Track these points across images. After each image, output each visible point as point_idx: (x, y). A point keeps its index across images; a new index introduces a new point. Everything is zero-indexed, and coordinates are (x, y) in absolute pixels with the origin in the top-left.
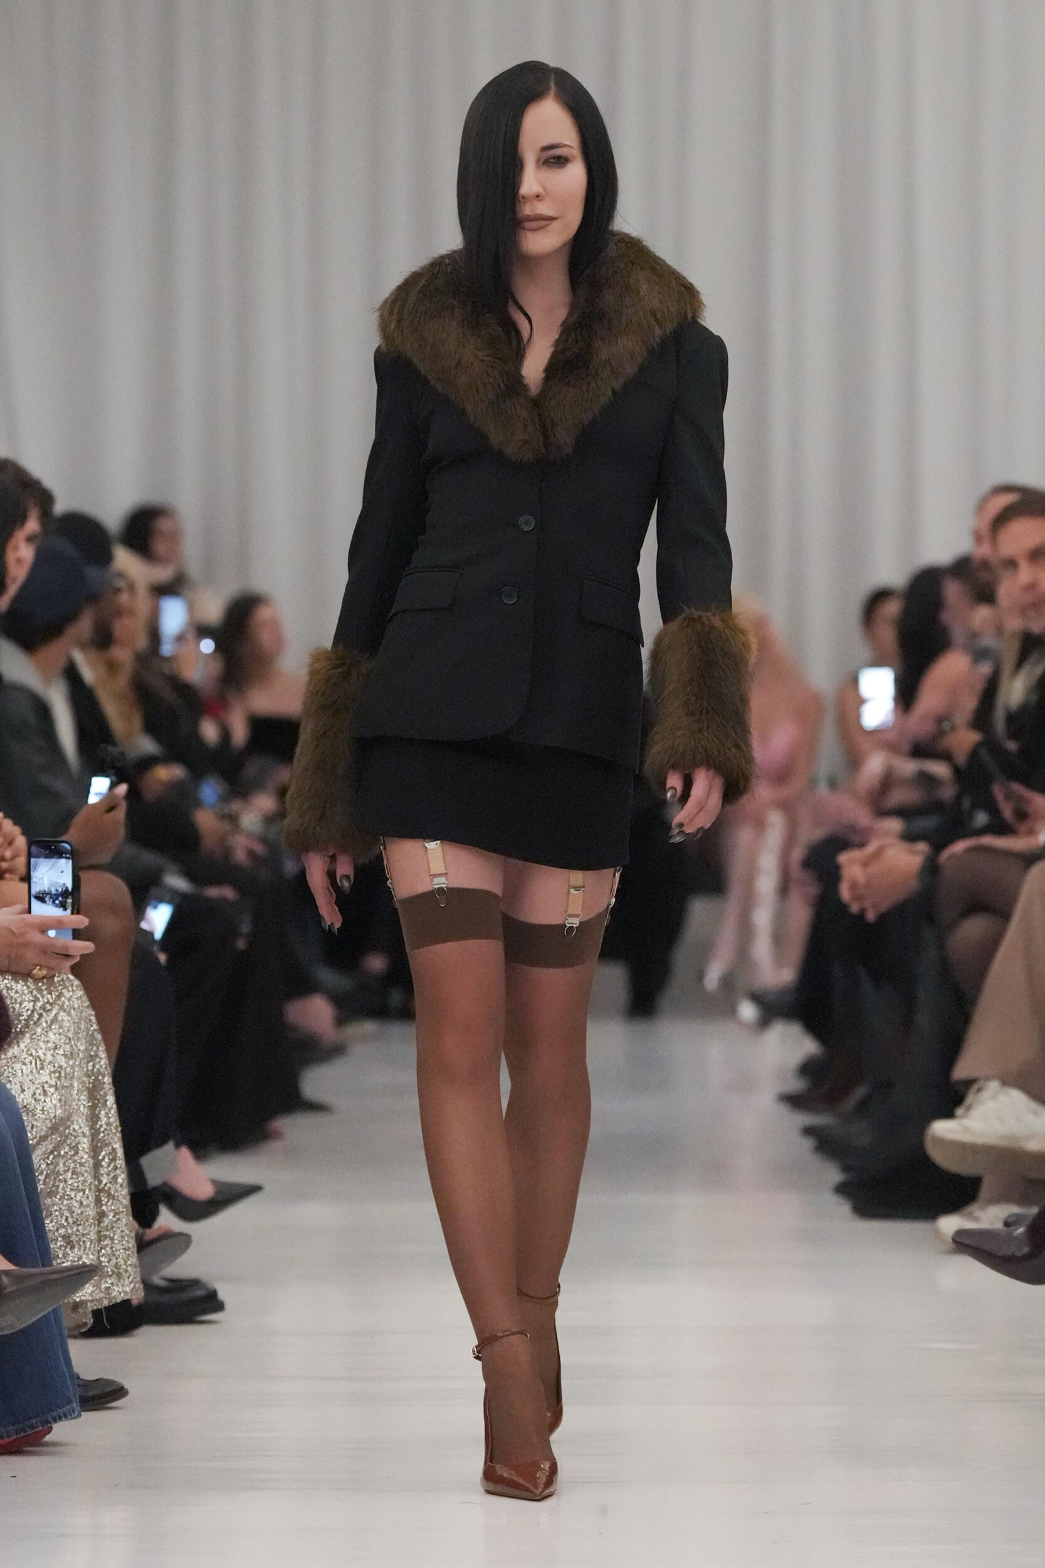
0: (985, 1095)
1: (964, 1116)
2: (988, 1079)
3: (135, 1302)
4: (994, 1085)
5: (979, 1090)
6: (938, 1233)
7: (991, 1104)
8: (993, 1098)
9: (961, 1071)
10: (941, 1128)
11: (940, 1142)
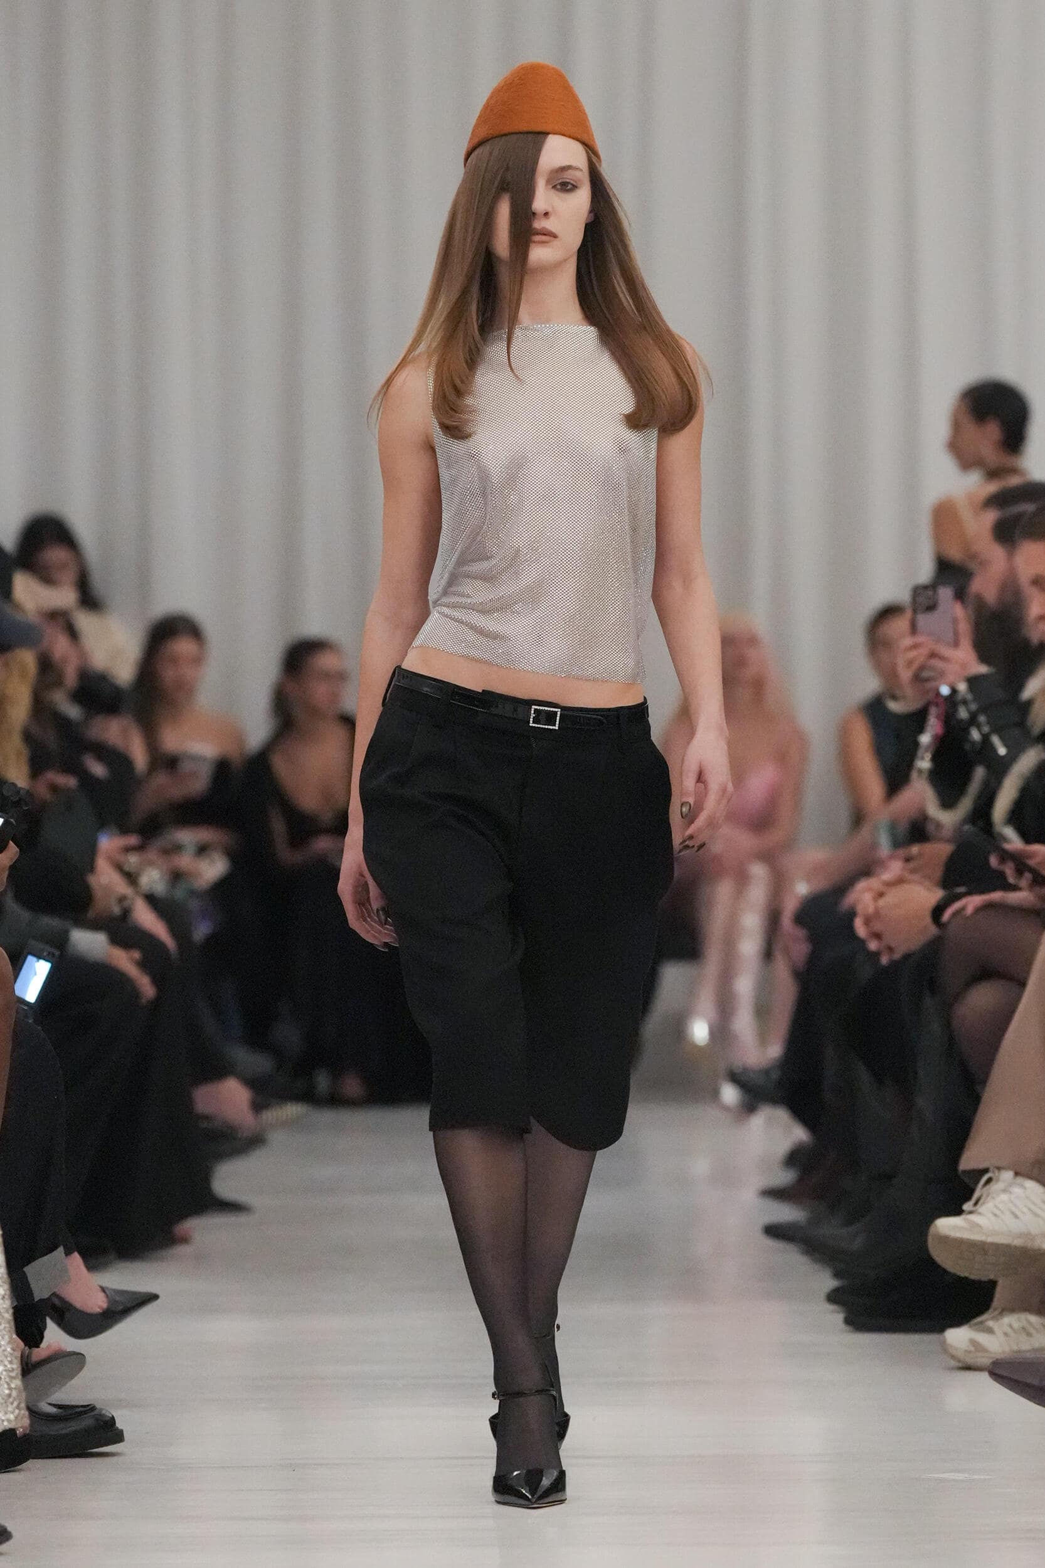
0: (994, 1187)
1: (971, 1212)
2: (999, 1168)
3: (19, 1432)
4: (1008, 1175)
5: (989, 1181)
6: (944, 1348)
7: (1004, 1197)
8: (1005, 1191)
9: (968, 1161)
10: (946, 1225)
11: (945, 1240)
